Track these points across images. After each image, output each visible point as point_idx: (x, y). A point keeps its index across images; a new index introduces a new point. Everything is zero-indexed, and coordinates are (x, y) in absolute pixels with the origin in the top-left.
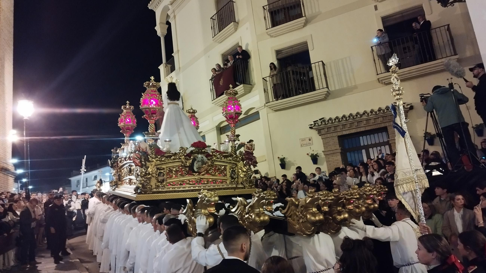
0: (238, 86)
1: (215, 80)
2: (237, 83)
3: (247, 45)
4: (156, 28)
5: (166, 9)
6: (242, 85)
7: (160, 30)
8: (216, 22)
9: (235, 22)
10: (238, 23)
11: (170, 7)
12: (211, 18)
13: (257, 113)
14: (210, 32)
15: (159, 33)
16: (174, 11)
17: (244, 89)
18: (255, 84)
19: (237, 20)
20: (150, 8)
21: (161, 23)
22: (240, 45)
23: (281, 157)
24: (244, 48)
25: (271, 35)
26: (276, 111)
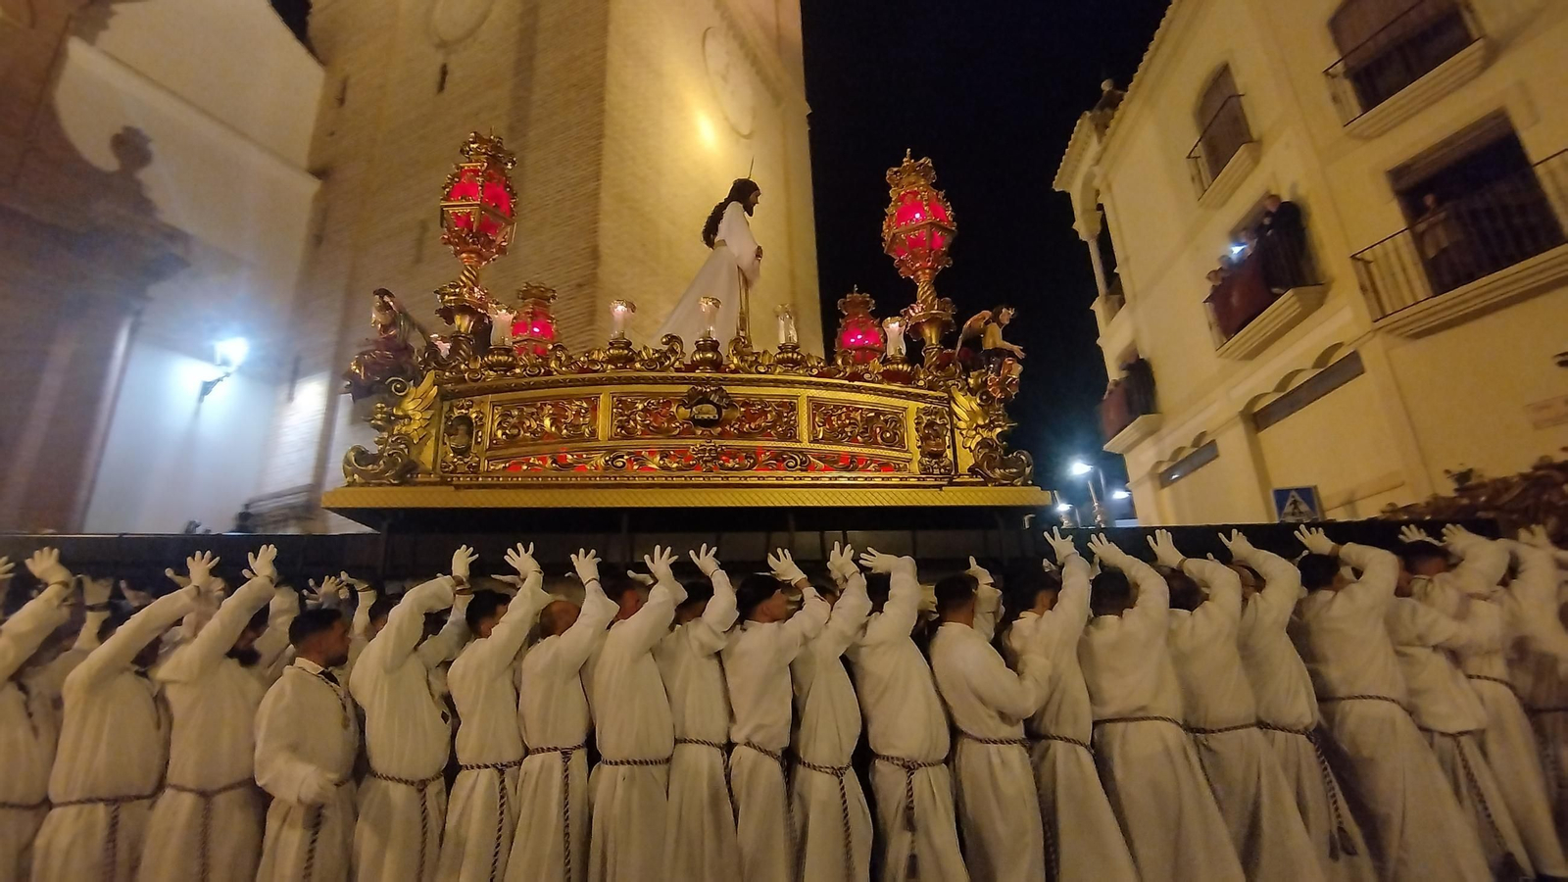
0: (1278, 296)
1: (1219, 299)
2: (1276, 290)
3: (1294, 186)
4: (1076, 226)
5: (1089, 179)
6: (1290, 293)
7: (1084, 228)
8: (1203, 161)
9: (1251, 141)
10: (1259, 142)
11: (1096, 169)
12: (1189, 157)
13: (1354, 357)
14: (1190, 191)
15: (1083, 236)
16: (1105, 176)
17: (1300, 300)
18: (1332, 281)
19: (1255, 136)
20: (1057, 190)
21: (1085, 211)
22: (1273, 192)
23: (1457, 469)
24: (1286, 198)
25: (1366, 134)
26: (1418, 336)
